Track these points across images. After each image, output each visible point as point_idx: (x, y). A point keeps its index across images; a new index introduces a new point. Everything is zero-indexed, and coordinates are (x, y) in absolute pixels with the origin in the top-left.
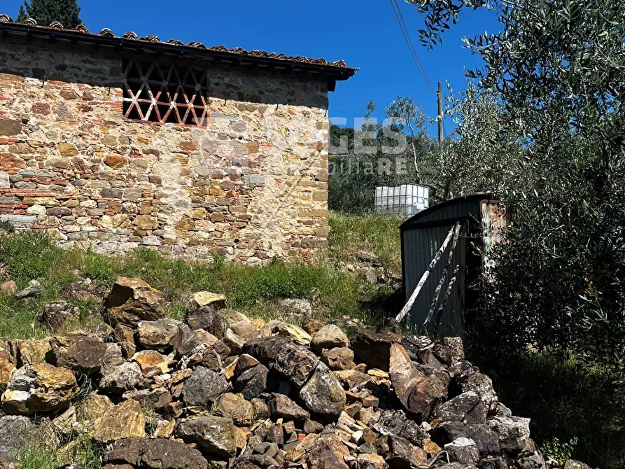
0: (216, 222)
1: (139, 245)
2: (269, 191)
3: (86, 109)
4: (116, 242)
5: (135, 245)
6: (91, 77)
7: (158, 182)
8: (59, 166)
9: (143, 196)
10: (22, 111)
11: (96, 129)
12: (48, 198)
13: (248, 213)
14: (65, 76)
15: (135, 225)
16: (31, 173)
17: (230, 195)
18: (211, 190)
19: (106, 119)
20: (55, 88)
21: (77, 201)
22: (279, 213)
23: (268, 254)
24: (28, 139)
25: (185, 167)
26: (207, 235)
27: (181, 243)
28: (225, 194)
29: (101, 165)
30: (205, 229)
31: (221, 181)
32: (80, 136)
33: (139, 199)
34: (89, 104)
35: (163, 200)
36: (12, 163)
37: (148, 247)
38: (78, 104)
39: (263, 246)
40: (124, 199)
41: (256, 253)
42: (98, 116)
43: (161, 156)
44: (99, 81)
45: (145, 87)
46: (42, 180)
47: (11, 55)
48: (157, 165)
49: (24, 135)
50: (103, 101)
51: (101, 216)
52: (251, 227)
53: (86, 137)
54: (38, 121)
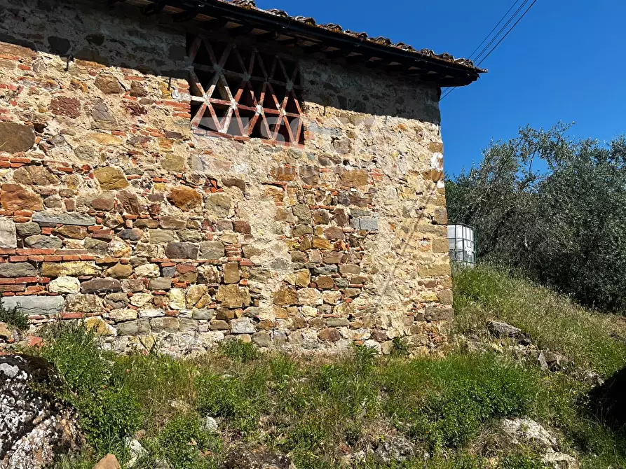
0: (325, 289)
1: (225, 335)
2: (383, 240)
3: (137, 111)
4: (192, 333)
5: (220, 335)
6: (142, 59)
7: (245, 229)
8: (98, 207)
9: (226, 254)
10: (34, 109)
11: (154, 145)
12: (83, 264)
13: (362, 274)
14: (103, 54)
15: (218, 302)
16: (53, 220)
17: (338, 248)
18: (315, 241)
19: (168, 129)
20: (88, 73)
21: (129, 266)
22: (397, 271)
23: (388, 334)
24: (47, 158)
25: (281, 207)
26: (314, 311)
27: (283, 327)
28: (332, 247)
29: (163, 205)
30: (312, 301)
31: (327, 227)
32: (130, 155)
33: (221, 259)
34: (140, 102)
35: (255, 260)
36: (20, 201)
37: (239, 337)
38: (124, 102)
39: (380, 323)
40: (201, 260)
41: (373, 333)
42: (155, 123)
43: (247, 190)
44: (154, 66)
45: (220, 79)
46: (73, 231)
47: (11, 10)
48: (245, 204)
49: (38, 151)
50: (162, 100)
51: (167, 290)
52: (365, 294)
53: (138, 156)
54: (61, 127)
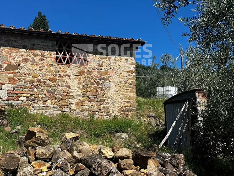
0: (92, 102)
1: (61, 112)
2: (112, 89)
3: (42, 60)
4: (53, 111)
5: (60, 112)
6: (44, 48)
7: (69, 87)
8: (31, 82)
9: (63, 93)
10: (18, 61)
11: (46, 67)
12: (27, 94)
13: (104, 98)
14: (35, 48)
15: (60, 104)
16: (21, 85)
17: (97, 91)
18: (90, 90)
19: (50, 63)
20: (31, 53)
21: (38, 95)
22: (116, 98)
23: (112, 114)
24: (20, 72)
25: (80, 81)
26: (88, 107)
27: (78, 111)
28: (95, 91)
29: (47, 81)
30: (87, 105)
31: (94, 86)
32: (40, 70)
33: (62, 94)
34: (43, 58)
35: (71, 94)
36: (14, 81)
37: (65, 112)
38: (39, 58)
39: (110, 111)
40: (56, 94)
41: (107, 114)
42: (47, 62)
43: (70, 77)
44: (48, 49)
45: (65, 51)
46: (25, 87)
47: (15, 41)
48: (69, 80)
49: (19, 70)
50: (48, 57)
51: (47, 101)
52: (105, 104)
53: (42, 70)
54: (24, 65)
